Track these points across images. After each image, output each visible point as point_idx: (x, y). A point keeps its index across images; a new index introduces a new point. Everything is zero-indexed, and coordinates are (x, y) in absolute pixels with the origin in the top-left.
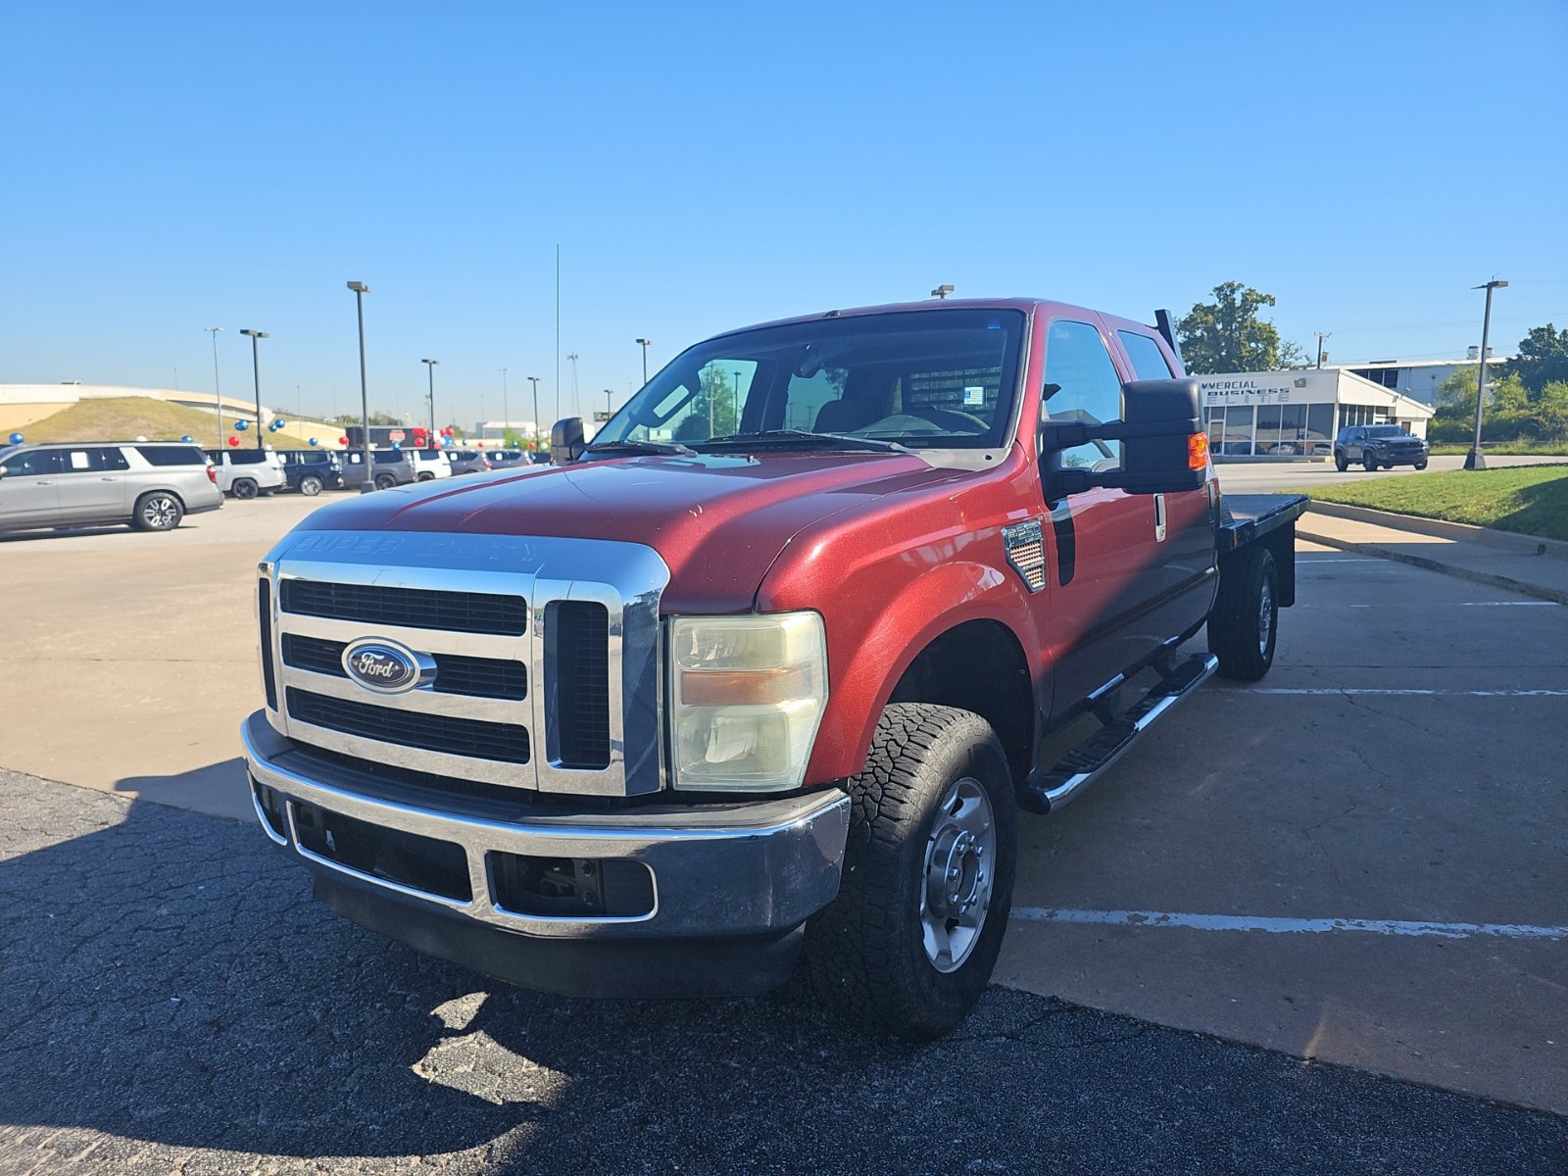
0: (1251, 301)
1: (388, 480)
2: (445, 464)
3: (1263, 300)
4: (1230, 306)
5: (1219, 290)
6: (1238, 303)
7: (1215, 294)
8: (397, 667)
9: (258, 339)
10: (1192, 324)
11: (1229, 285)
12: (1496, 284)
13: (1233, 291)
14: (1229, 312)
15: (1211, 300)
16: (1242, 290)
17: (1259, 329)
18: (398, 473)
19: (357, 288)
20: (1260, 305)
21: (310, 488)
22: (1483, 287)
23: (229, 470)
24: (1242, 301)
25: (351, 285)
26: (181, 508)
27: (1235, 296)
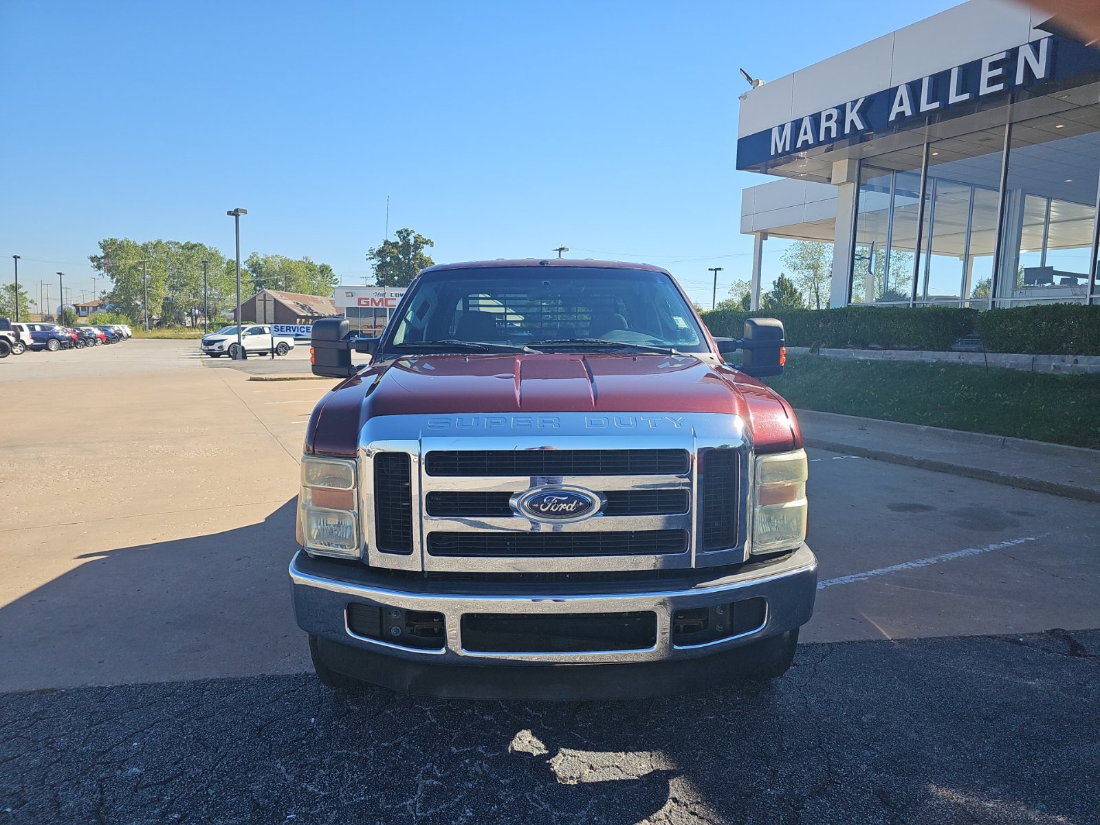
0: (419, 243)
3: (426, 243)
4: (407, 243)
5: (400, 232)
6: (412, 242)
7: (397, 235)
8: (581, 504)
10: (384, 253)
11: (406, 231)
12: (563, 249)
13: (408, 235)
14: (406, 248)
15: (394, 239)
16: (413, 234)
17: (425, 260)
20: (425, 245)
22: (557, 250)
24: (415, 242)
27: (409, 237)
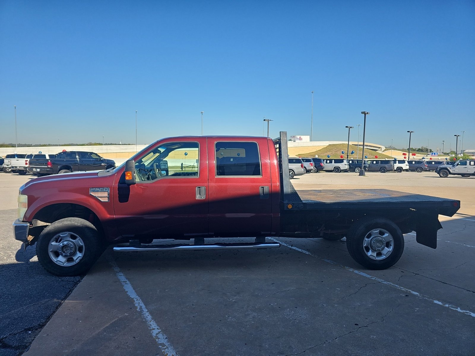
1: (384, 169)
2: (407, 165)
9: (350, 129)
18: (388, 167)
19: (365, 113)
21: (357, 170)
23: (334, 165)
25: (362, 113)
26: (294, 174)
